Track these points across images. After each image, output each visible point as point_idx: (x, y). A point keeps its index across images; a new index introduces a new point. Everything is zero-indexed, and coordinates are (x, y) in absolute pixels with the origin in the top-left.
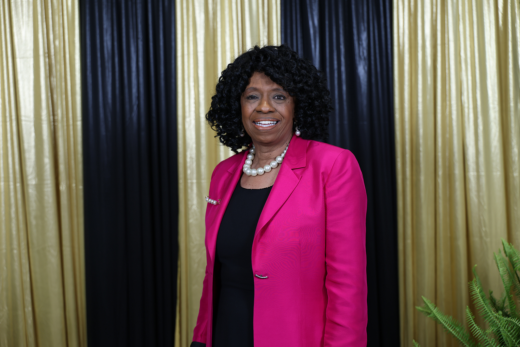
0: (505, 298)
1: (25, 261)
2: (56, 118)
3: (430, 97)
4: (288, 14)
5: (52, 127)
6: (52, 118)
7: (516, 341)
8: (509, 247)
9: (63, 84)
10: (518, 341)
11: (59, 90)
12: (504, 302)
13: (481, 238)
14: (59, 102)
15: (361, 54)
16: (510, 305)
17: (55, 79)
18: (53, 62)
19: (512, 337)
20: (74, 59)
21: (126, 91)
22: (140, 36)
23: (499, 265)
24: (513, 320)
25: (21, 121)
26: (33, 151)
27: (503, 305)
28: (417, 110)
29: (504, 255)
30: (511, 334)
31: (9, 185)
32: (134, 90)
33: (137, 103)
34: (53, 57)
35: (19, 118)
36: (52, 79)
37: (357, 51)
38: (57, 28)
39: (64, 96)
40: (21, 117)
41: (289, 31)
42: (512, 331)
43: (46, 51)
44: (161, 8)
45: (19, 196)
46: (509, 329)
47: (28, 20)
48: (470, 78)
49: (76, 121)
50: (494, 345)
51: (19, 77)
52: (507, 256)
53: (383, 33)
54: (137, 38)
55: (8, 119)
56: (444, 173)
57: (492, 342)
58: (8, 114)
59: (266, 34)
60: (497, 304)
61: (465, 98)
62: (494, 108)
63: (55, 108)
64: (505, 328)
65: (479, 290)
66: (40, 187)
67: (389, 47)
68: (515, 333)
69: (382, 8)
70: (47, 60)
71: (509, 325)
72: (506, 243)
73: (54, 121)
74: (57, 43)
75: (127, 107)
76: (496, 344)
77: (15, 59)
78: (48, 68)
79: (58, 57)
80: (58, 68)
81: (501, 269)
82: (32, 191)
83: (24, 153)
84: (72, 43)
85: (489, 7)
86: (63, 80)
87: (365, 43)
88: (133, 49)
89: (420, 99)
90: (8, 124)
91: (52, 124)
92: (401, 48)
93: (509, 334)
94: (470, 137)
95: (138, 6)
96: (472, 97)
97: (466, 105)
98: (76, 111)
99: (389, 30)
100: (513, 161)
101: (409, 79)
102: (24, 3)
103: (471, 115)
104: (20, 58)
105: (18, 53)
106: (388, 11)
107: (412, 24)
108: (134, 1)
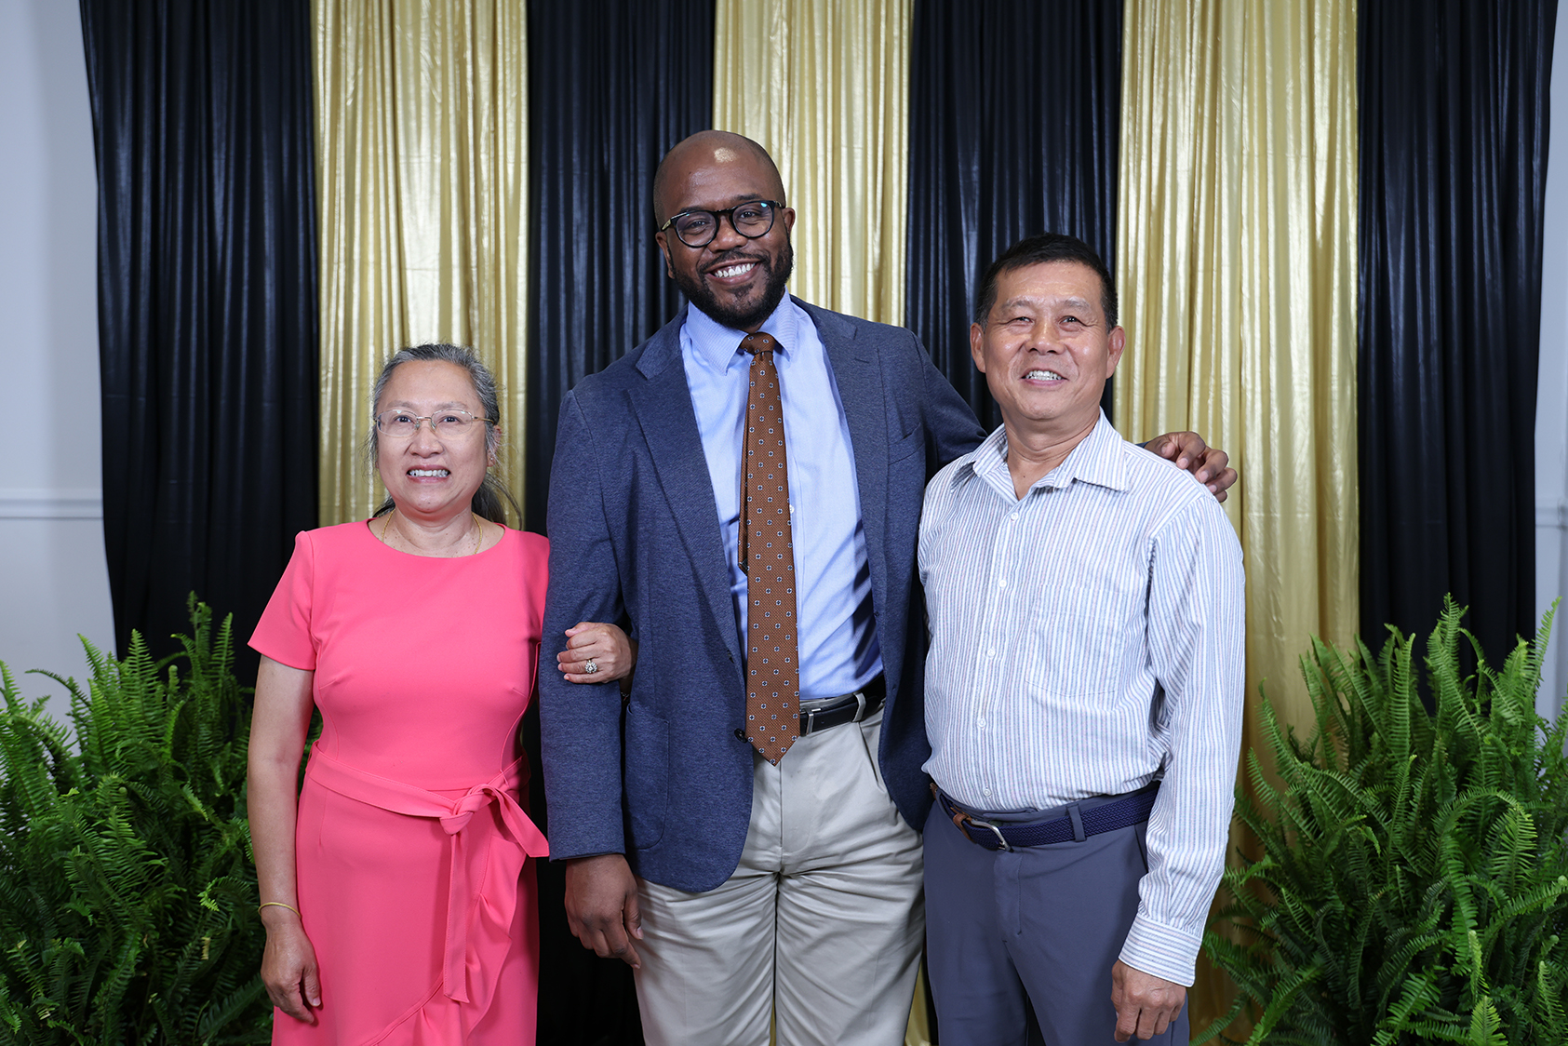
0: (1317, 739)
3: (1181, 368)
4: (922, 204)
7: (1337, 813)
8: (1325, 648)
9: (493, 321)
10: (1341, 812)
12: (1313, 747)
13: (1269, 634)
16: (1326, 751)
17: (476, 313)
18: (475, 279)
19: (1330, 804)
20: (516, 276)
21: (613, 337)
22: (641, 236)
23: (1308, 678)
24: (1334, 776)
27: (1313, 754)
28: (1157, 393)
29: (1315, 664)
30: (1328, 800)
34: (474, 270)
36: (471, 312)
38: (485, 216)
39: (493, 347)
41: (922, 236)
42: (1330, 795)
46: (1325, 791)
47: (431, 199)
48: (1258, 335)
49: (516, 393)
50: (1297, 817)
51: (411, 306)
52: (1319, 665)
54: (635, 241)
57: (1293, 815)
59: (877, 239)
60: (1301, 750)
61: (1247, 373)
62: (1303, 394)
64: (1317, 789)
65: (1272, 720)
68: (1336, 798)
69: (1097, 200)
71: (1325, 784)
72: (1319, 644)
74: (484, 244)
76: (1300, 817)
77: (403, 271)
81: (1311, 685)
84: (512, 245)
85: (1299, 203)
86: (493, 313)
88: (628, 259)
89: (1163, 373)
92: (1130, 275)
93: (1324, 799)
94: (1254, 446)
95: (639, 179)
96: (1262, 372)
97: (1249, 386)
98: (516, 373)
99: (1108, 241)
100: (1334, 494)
101: (1142, 335)
102: (423, 165)
103: (1258, 406)
104: (413, 270)
105: (410, 260)
106: (1108, 205)
107: (1152, 232)
108: (632, 169)
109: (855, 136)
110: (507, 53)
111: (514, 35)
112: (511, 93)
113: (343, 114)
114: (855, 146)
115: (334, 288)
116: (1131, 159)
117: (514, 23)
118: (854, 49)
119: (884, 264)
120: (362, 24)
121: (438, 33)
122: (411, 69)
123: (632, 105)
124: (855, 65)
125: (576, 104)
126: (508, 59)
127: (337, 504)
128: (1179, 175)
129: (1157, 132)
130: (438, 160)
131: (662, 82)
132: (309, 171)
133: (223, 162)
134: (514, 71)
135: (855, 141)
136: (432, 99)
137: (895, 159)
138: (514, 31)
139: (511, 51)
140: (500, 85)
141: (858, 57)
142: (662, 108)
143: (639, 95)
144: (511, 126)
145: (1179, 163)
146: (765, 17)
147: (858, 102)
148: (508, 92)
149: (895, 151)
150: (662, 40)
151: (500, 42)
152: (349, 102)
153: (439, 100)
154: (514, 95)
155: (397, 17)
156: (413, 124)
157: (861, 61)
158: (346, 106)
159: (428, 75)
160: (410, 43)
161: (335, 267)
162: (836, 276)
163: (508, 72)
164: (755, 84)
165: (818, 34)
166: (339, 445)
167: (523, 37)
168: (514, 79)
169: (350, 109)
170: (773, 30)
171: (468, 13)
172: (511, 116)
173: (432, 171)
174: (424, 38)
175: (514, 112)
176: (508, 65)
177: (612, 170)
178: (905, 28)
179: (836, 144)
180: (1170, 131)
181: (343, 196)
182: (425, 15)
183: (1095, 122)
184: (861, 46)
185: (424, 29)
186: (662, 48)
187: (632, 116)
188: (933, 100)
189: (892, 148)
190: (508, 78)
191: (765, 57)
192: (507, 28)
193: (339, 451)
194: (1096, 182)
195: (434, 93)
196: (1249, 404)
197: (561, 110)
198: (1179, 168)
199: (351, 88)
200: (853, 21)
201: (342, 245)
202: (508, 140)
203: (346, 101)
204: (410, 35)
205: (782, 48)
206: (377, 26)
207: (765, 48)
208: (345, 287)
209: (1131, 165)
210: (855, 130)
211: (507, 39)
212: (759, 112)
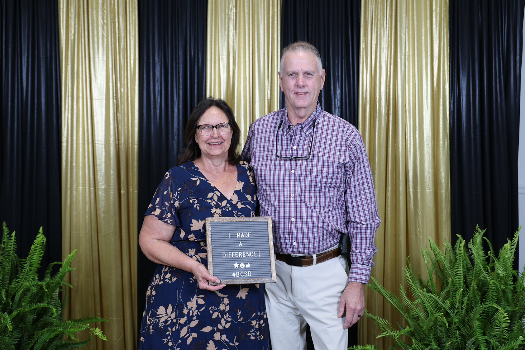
1: (95, 242)
2: (120, 142)
3: (383, 135)
5: (117, 148)
6: (117, 142)
9: (126, 118)
11: (122, 123)
13: (416, 235)
14: (123, 131)
15: (336, 104)
17: (120, 115)
18: (119, 103)
19: (432, 307)
20: (134, 101)
21: (170, 125)
22: (181, 87)
23: (425, 257)
25: (95, 144)
26: (103, 165)
28: (375, 145)
31: (85, 189)
32: (176, 125)
33: (177, 133)
34: (119, 99)
35: (94, 141)
36: (118, 115)
37: (333, 101)
38: (123, 79)
39: (126, 127)
40: (95, 140)
43: (115, 95)
44: (196, 68)
45: (92, 196)
47: (103, 73)
48: (412, 123)
49: (135, 145)
52: (432, 250)
53: (352, 90)
54: (179, 88)
55: (86, 142)
56: (392, 189)
57: (418, 310)
58: (86, 139)
59: (270, 88)
60: (423, 283)
61: (408, 137)
62: (428, 145)
63: (120, 136)
66: (107, 190)
67: (356, 99)
69: (351, 72)
70: (115, 101)
73: (119, 145)
74: (122, 90)
75: (170, 136)
77: (92, 100)
78: (115, 107)
79: (123, 100)
80: (122, 108)
82: (101, 193)
83: (97, 166)
84: (133, 90)
85: (427, 73)
86: (126, 116)
87: (339, 97)
88: (175, 96)
89: (377, 137)
90: (86, 145)
91: (117, 146)
92: (364, 100)
94: (410, 164)
95: (180, 65)
96: (413, 137)
97: (409, 142)
98: (134, 138)
99: (356, 88)
100: (441, 183)
101: (369, 122)
102: (100, 61)
103: (412, 149)
104: (96, 99)
105: (95, 95)
106: (356, 74)
107: (372, 84)
108: (177, 62)
109: (260, 49)
110: (131, 19)
111: (133, 12)
112: (132, 33)
113: (70, 42)
114: (261, 53)
115: (67, 106)
116: (364, 57)
117: (133, 8)
118: (260, 16)
119: (272, 97)
120: (77, 8)
121: (105, 11)
122: (95, 25)
123: (177, 38)
124: (260, 22)
125: (156, 38)
126: (131, 21)
127: (69, 186)
128: (382, 63)
129: (374, 47)
130: (105, 59)
131: (188, 29)
132: (58, 63)
133: (26, 60)
134: (134, 25)
135: (260, 51)
136: (103, 35)
137: (276, 57)
138: (134, 10)
139: (132, 18)
140: (128, 31)
141: (261, 20)
142: (188, 39)
143: (180, 34)
144: (132, 46)
145: (382, 58)
146: (227, 6)
147: (262, 36)
148: (131, 33)
149: (276, 54)
150: (188, 14)
151: (128, 15)
152: (72, 37)
153: (106, 36)
154: (133, 34)
155: (90, 6)
156: (96, 45)
157: (262, 21)
158: (71, 39)
159: (101, 27)
160: (95, 15)
161: (67, 98)
162: (254, 101)
163: (131, 26)
164: (223, 31)
165: (246, 11)
166: (69, 165)
167: (137, 13)
168: (133, 28)
169: (72, 40)
170: (230, 10)
171: (116, 4)
172: (132, 42)
173: (103, 62)
174: (100, 13)
175: (133, 41)
176: (131, 23)
177: (170, 62)
178: (279, 9)
179: (254, 52)
180: (378, 47)
181: (70, 72)
182: (100, 5)
183: (350, 43)
184: (262, 15)
185: (100, 10)
186: (188, 17)
187: (177, 42)
188: (289, 35)
189: (274, 53)
190: (131, 28)
191: (227, 20)
192: (131, 9)
193: (69, 167)
194: (351, 66)
195: (104, 34)
196: (409, 149)
197: (151, 40)
198: (382, 60)
199: (73, 32)
200: (260, 6)
201: (70, 90)
202: (131, 51)
203: (71, 37)
204: (95, 12)
205: (234, 16)
206: (82, 9)
207: (227, 17)
208: (71, 106)
209: (364, 59)
210: (261, 47)
211: (131, 13)
212: (225, 40)
